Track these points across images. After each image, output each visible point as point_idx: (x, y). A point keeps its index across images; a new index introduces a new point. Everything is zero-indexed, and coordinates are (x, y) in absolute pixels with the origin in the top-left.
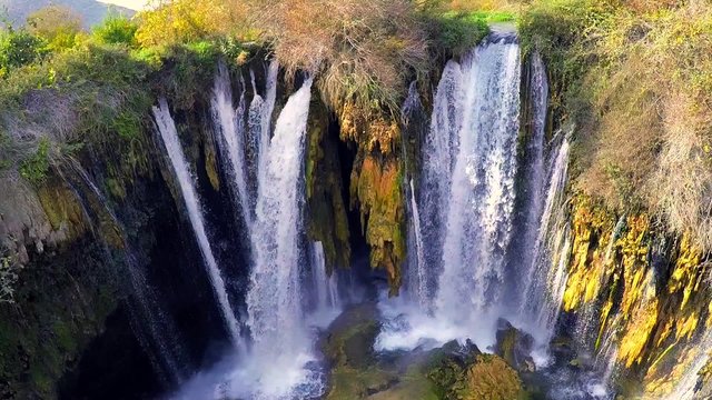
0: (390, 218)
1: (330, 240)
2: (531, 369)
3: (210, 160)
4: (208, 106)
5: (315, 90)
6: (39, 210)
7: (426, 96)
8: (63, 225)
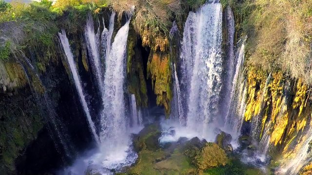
0: (165, 81)
1: (138, 93)
2: (231, 149)
3: (84, 57)
4: (83, 33)
5: (131, 25)
6: (5, 72)
7: (180, 27)
8: (16, 80)
